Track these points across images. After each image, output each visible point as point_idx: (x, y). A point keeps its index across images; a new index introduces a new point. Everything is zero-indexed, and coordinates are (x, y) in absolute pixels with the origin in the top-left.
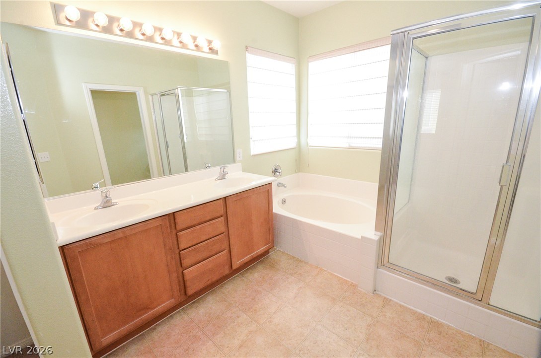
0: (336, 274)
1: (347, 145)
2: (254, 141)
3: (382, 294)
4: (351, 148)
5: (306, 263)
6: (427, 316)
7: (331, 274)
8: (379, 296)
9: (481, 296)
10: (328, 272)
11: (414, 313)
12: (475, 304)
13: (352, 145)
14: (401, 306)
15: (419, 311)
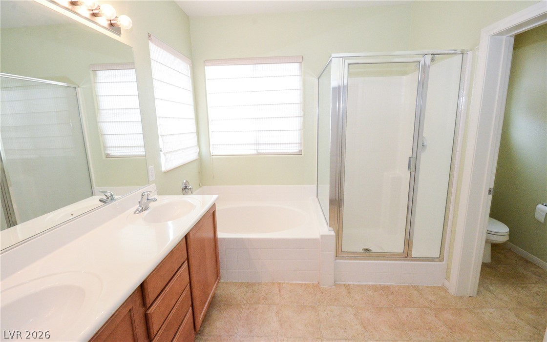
0: (294, 282)
1: (254, 152)
2: (164, 153)
3: (340, 282)
4: (258, 154)
5: (259, 284)
6: (377, 285)
7: (291, 284)
8: (340, 285)
9: (406, 255)
10: (287, 283)
11: (369, 287)
12: (405, 260)
13: (260, 151)
14: (358, 286)
15: (370, 283)
